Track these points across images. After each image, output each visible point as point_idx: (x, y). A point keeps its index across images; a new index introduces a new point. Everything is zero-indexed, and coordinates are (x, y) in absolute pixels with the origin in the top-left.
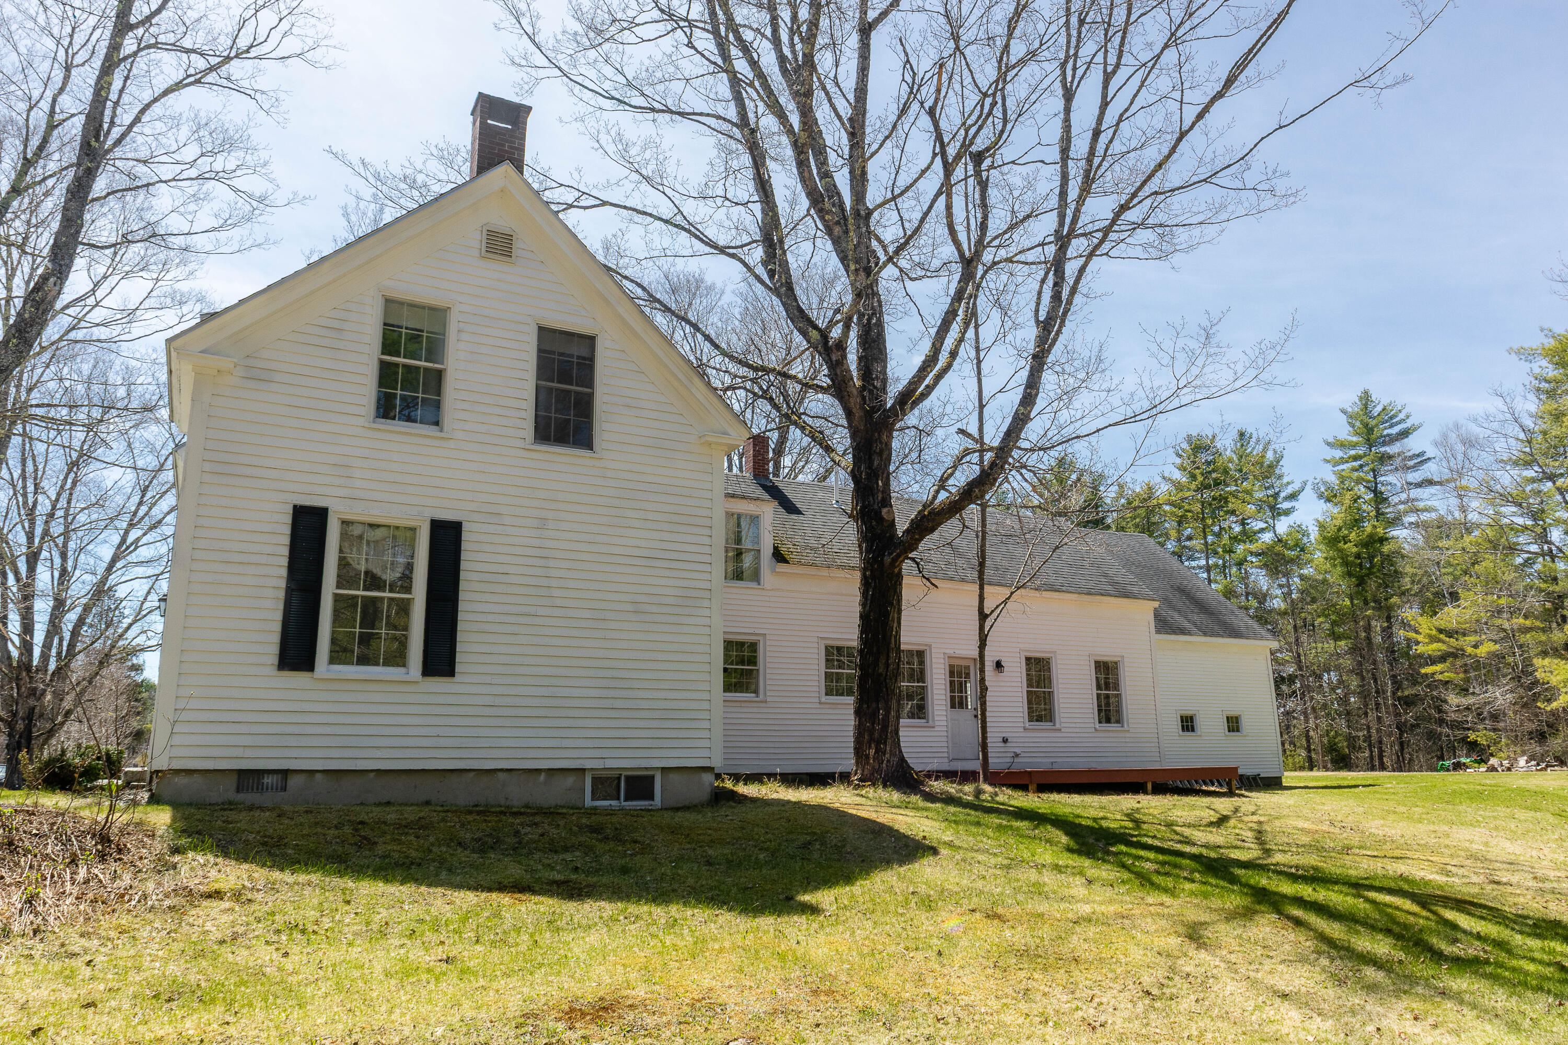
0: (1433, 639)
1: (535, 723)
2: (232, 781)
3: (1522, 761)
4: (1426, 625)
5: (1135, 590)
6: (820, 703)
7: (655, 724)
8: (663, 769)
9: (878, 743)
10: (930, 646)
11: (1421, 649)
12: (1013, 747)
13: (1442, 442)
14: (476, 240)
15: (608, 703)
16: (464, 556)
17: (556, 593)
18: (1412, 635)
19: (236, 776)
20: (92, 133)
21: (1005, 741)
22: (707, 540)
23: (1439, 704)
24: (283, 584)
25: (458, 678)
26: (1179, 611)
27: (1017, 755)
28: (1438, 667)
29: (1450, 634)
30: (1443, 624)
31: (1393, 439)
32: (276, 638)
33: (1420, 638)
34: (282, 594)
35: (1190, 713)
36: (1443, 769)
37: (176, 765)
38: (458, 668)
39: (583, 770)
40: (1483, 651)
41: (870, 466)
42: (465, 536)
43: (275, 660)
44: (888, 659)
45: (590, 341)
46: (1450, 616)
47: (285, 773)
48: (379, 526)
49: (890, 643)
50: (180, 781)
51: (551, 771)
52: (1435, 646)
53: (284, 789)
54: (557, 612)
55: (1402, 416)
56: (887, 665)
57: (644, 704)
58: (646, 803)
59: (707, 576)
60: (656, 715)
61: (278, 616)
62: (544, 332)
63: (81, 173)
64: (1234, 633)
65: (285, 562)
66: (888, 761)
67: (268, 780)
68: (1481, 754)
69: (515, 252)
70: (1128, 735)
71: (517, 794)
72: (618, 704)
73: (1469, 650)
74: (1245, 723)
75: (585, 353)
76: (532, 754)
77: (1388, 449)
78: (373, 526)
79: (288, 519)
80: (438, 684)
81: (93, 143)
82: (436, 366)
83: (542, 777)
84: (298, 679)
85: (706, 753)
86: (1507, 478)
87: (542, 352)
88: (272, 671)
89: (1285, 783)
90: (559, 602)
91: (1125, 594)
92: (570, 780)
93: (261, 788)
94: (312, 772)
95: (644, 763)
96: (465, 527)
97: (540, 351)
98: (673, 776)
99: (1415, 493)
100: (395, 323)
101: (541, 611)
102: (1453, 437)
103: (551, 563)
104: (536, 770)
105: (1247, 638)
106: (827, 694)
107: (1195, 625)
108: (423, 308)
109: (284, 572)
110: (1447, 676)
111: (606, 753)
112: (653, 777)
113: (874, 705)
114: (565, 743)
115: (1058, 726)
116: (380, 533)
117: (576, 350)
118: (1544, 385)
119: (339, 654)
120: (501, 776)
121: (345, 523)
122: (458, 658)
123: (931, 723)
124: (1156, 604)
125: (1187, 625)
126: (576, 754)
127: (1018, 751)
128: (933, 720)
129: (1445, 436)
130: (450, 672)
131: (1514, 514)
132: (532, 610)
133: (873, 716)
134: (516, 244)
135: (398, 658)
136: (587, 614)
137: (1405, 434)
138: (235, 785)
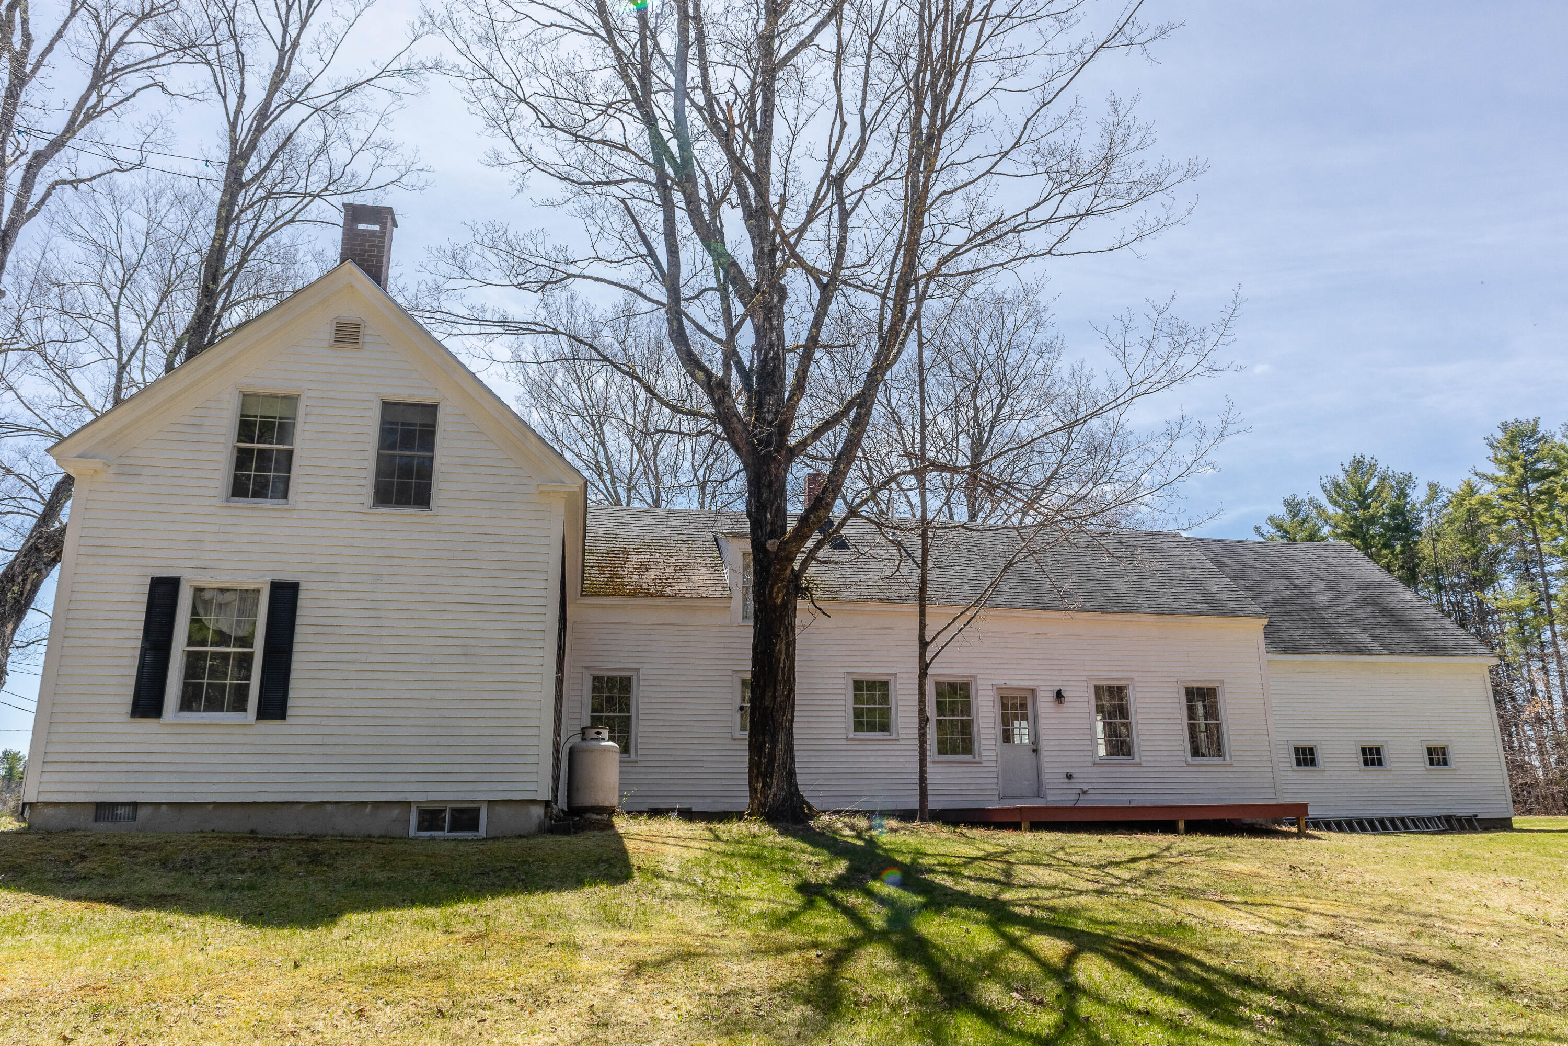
1: (361, 759)
2: (91, 812)
5: (1237, 607)
6: (847, 740)
7: (480, 759)
8: (490, 802)
10: (975, 677)
12: (1079, 783)
14: (327, 332)
15: (434, 741)
16: (299, 612)
17: (388, 641)
19: (94, 807)
20: (210, 278)
21: (1069, 776)
24: (139, 644)
25: (289, 720)
26: (1364, 628)
27: (1085, 792)
32: (131, 691)
34: (137, 653)
35: (1374, 745)
37: (43, 798)
38: (289, 712)
39: (409, 803)
42: (301, 595)
43: (129, 709)
44: (775, 692)
45: (431, 408)
47: (135, 805)
48: (228, 590)
49: (777, 675)
50: (49, 811)
51: (376, 804)
53: (134, 819)
54: (388, 658)
56: (775, 698)
58: (470, 834)
59: (541, 618)
60: (483, 750)
61: (134, 672)
62: (387, 406)
63: (201, 311)
64: (1434, 649)
65: (141, 625)
66: (775, 795)
67: (121, 811)
69: (361, 339)
70: (1228, 769)
71: (344, 824)
74: (1454, 756)
75: (428, 421)
78: (222, 591)
79: (147, 589)
80: (271, 726)
81: (211, 286)
82: (286, 447)
83: (368, 809)
84: (148, 725)
85: (532, 787)
87: (385, 424)
88: (126, 718)
89: (1515, 826)
90: (391, 649)
91: (1221, 610)
92: (396, 812)
93: (115, 818)
94: (158, 805)
95: (469, 797)
96: (303, 587)
97: (383, 422)
98: (500, 809)
100: (252, 413)
101: (371, 658)
103: (384, 614)
104: (362, 802)
105: (1452, 655)
106: (855, 730)
107: (1382, 643)
108: (277, 397)
109: (140, 634)
111: (428, 787)
112: (478, 810)
113: (761, 738)
114: (390, 778)
115: (1137, 760)
116: (228, 597)
117: (418, 419)
119: (188, 702)
120: (329, 807)
121: (199, 591)
122: (290, 703)
123: (977, 758)
124: (1265, 622)
125: (1369, 642)
126: (399, 788)
127: (1085, 787)
128: (980, 756)
130: (282, 715)
132: (363, 657)
134: (366, 331)
135: (240, 705)
136: (417, 659)
138: (93, 815)
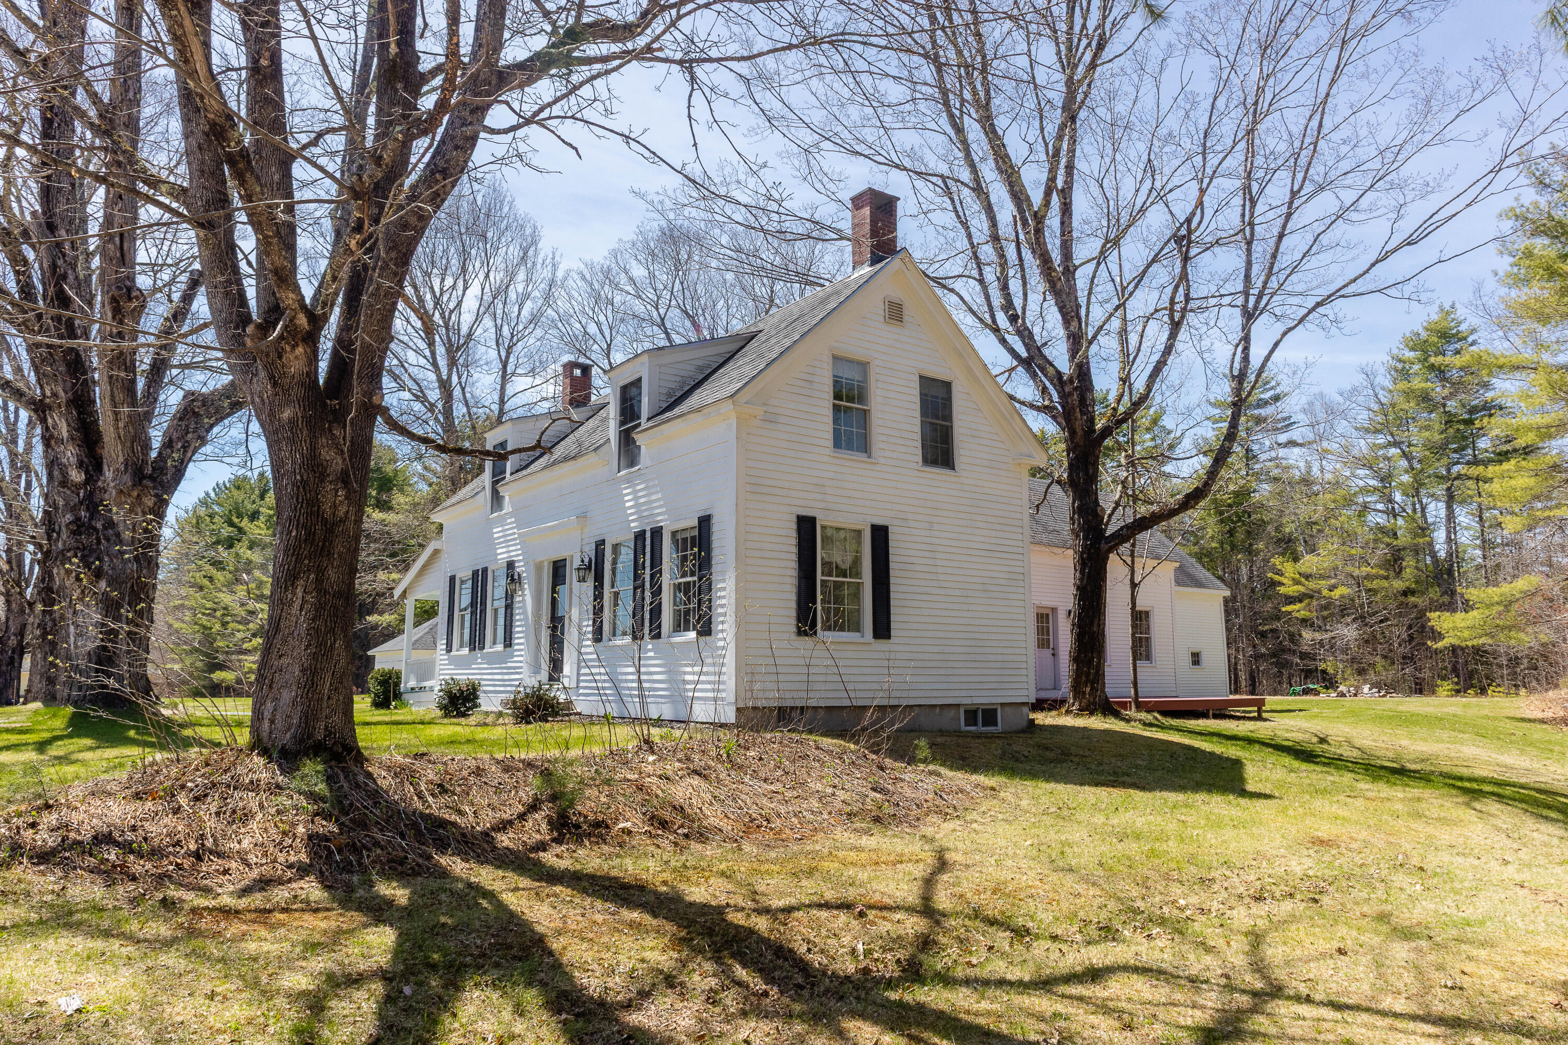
0: (1296, 582)
1: (935, 672)
2: (776, 715)
3: (1366, 689)
4: (1289, 569)
5: (1162, 552)
7: (997, 672)
8: (1002, 705)
9: (1092, 683)
11: (1282, 590)
13: (1308, 409)
14: (879, 310)
15: (972, 657)
16: (890, 551)
17: (941, 577)
18: (1277, 578)
19: (777, 711)
22: (1020, 537)
23: (1294, 638)
24: (795, 573)
25: (893, 640)
28: (1298, 606)
29: (1308, 577)
30: (1303, 570)
31: (1263, 404)
32: (794, 613)
33: (1285, 581)
34: (794, 581)
36: (1295, 693)
38: (892, 633)
39: (959, 706)
40: (1337, 594)
41: (1087, 474)
42: (890, 536)
43: (794, 629)
45: (947, 385)
46: (1309, 562)
47: (803, 709)
48: (841, 529)
50: (750, 715)
51: (944, 706)
52: (1296, 588)
54: (943, 592)
55: (1273, 383)
57: (992, 658)
58: (994, 728)
60: (998, 665)
61: (794, 597)
62: (923, 380)
64: (1198, 583)
65: (795, 557)
67: (794, 714)
68: (1330, 683)
69: (905, 318)
70: (1155, 670)
71: (925, 723)
72: (978, 658)
73: (1325, 592)
74: (1204, 658)
75: (946, 395)
76: (935, 694)
77: (1263, 412)
78: (838, 529)
79: (795, 526)
80: (882, 645)
82: (865, 407)
83: (938, 710)
84: (807, 642)
85: (1026, 692)
86: (1362, 446)
87: (924, 397)
88: (793, 637)
90: (943, 584)
91: (1156, 557)
92: (953, 713)
94: (817, 708)
95: (994, 701)
96: (890, 530)
97: (921, 393)
98: (1007, 709)
99: (1282, 452)
100: (839, 374)
101: (933, 591)
102: (1318, 405)
103: (938, 556)
104: (936, 705)
105: (1207, 587)
108: (856, 362)
109: (795, 565)
110: (1303, 614)
111: (969, 693)
112: (996, 710)
114: (951, 686)
116: (842, 535)
117: (942, 393)
118: (1400, 366)
119: (829, 624)
120: (916, 709)
121: (825, 528)
122: (892, 626)
126: (957, 694)
129: (1311, 404)
130: (888, 637)
131: (1367, 476)
132: (928, 590)
133: (1090, 662)
134: (905, 312)
135: (859, 626)
136: (958, 593)
137: (1277, 398)
138: (777, 717)
